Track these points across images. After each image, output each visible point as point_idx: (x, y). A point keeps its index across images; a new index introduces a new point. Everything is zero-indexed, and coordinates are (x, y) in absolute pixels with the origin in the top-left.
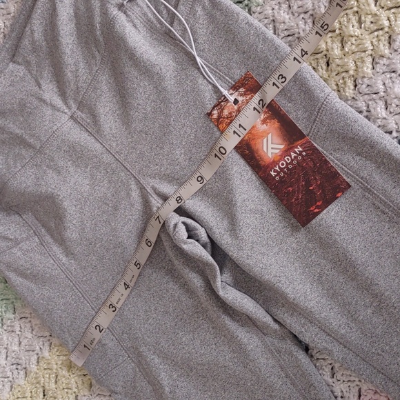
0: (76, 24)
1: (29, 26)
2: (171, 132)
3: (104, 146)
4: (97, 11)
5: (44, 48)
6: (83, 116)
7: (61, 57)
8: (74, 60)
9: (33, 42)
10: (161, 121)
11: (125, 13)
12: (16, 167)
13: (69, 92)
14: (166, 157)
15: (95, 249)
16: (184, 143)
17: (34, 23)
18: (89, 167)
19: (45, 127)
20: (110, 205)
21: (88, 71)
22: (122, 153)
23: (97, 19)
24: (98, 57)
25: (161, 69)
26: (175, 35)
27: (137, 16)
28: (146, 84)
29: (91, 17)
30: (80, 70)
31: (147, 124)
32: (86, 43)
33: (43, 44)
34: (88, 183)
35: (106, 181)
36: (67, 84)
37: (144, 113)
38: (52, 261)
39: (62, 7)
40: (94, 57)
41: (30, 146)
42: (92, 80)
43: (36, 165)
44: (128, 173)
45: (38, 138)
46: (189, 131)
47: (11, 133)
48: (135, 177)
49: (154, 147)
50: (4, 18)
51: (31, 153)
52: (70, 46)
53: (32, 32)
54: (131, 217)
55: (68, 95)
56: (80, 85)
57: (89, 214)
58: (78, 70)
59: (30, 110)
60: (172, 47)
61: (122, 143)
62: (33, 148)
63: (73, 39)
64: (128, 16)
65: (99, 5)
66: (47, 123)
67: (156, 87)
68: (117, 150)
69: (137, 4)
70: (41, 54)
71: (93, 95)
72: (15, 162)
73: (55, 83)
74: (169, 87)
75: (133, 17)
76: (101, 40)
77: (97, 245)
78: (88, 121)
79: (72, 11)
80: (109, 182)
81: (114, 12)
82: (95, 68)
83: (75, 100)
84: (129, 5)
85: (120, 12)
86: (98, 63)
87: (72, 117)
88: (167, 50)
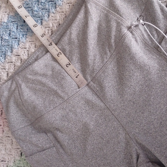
0: (98, 34)
1: (69, 30)
2: (150, 105)
3: (106, 105)
4: (114, 29)
5: (76, 43)
6: (95, 85)
7: (86, 50)
8: (94, 54)
9: (70, 39)
10: (144, 97)
11: (131, 32)
12: (50, 108)
13: (88, 71)
14: (145, 119)
15: (91, 163)
16: (158, 113)
17: (73, 29)
18: (95, 115)
19: (72, 88)
20: (105, 139)
21: (101, 61)
22: (116, 111)
23: (113, 33)
24: (109, 54)
25: (149, 68)
26: (161, 50)
27: (139, 35)
28: (138, 74)
29: (109, 31)
30: (97, 60)
31: (135, 97)
32: (103, 45)
33: (76, 41)
34: (93, 124)
35: (104, 125)
36: (88, 66)
37: (134, 91)
38: (63, 164)
39: (92, 23)
40: (106, 53)
41: (60, 97)
42: (103, 66)
43: (63, 109)
44: (119, 123)
45: (67, 93)
46: (162, 107)
47: (50, 88)
48: (123, 126)
49: (138, 111)
50: (53, 21)
51: (60, 101)
52: (92, 45)
53: (71, 34)
54: (117, 149)
55: (87, 72)
56: (95, 68)
57: (90, 142)
58: (95, 60)
59: (62, 76)
60: (158, 56)
61: (117, 105)
62: (63, 98)
63: (94, 41)
64: (133, 34)
65: (116, 25)
66: (73, 86)
67: (144, 78)
68: (114, 108)
69: (139, 29)
70: (73, 46)
71: (102, 75)
72: (50, 104)
73: (79, 64)
74: (153, 79)
75: (136, 35)
76: (113, 45)
77: (93, 161)
78: (98, 89)
79: (96, 26)
80: (106, 126)
81: (125, 31)
82: (106, 60)
83: (91, 75)
84: (135, 28)
85: (128, 31)
86: (108, 57)
87: (88, 85)
88: (154, 57)
